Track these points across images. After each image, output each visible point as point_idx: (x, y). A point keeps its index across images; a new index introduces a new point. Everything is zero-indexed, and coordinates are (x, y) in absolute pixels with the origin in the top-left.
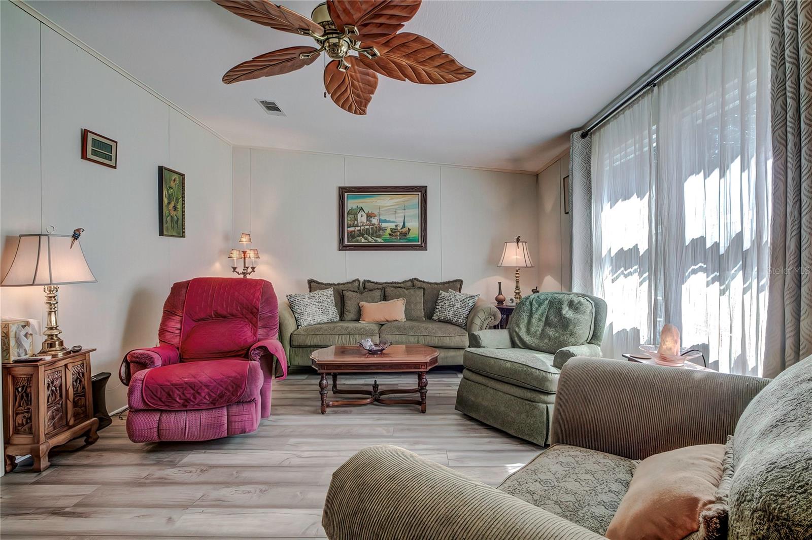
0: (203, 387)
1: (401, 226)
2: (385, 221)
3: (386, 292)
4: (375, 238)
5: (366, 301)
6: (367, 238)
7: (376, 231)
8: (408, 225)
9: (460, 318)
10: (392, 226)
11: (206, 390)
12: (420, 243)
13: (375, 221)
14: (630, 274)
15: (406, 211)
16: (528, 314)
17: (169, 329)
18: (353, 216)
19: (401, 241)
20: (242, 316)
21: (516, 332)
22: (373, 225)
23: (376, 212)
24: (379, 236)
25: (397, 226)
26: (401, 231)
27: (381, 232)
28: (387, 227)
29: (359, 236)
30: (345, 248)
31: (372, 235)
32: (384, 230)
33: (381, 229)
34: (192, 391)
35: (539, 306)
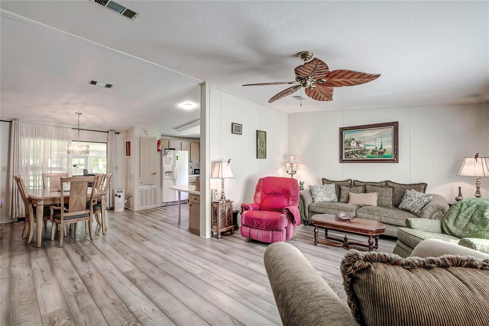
1: (380, 147)
2: (369, 145)
3: (366, 188)
4: (362, 156)
5: (353, 192)
6: (357, 155)
7: (363, 152)
8: (384, 147)
9: (416, 209)
10: (374, 148)
11: (265, 222)
12: (393, 158)
13: (361, 146)
15: (383, 138)
16: (457, 212)
17: (257, 197)
18: (348, 143)
19: (379, 157)
20: (283, 194)
21: (445, 223)
22: (361, 148)
23: (362, 140)
24: (364, 154)
25: (376, 148)
26: (379, 151)
27: (366, 152)
28: (370, 149)
29: (352, 155)
30: (343, 162)
31: (360, 154)
32: (368, 151)
33: (365, 150)
35: (468, 208)
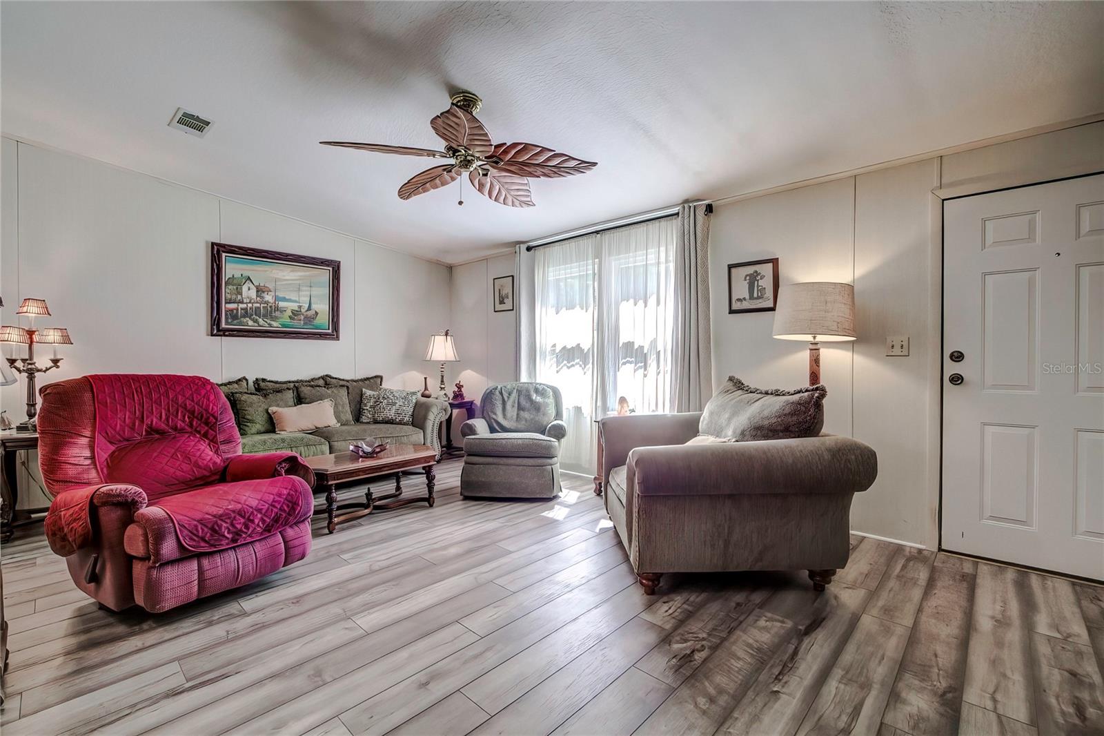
0: (255, 513)
1: (306, 309)
2: (284, 299)
3: (301, 393)
4: (268, 321)
5: (278, 406)
6: (257, 320)
7: (271, 312)
8: (314, 306)
10: (294, 306)
12: (330, 331)
13: (269, 298)
14: (573, 366)
15: (313, 289)
18: (235, 287)
19: (305, 327)
20: (190, 430)
21: (494, 419)
22: (267, 303)
23: (271, 286)
24: (275, 319)
25: (300, 307)
26: (305, 314)
27: (277, 314)
28: (287, 308)
29: (244, 317)
30: (222, 333)
31: (265, 316)
32: (283, 311)
33: (277, 309)
34: (242, 520)
35: (510, 395)
